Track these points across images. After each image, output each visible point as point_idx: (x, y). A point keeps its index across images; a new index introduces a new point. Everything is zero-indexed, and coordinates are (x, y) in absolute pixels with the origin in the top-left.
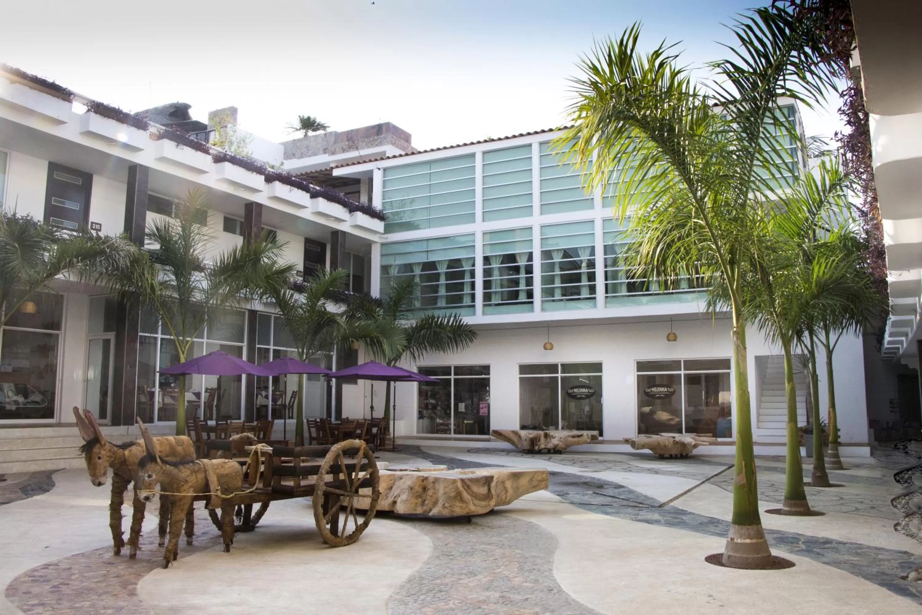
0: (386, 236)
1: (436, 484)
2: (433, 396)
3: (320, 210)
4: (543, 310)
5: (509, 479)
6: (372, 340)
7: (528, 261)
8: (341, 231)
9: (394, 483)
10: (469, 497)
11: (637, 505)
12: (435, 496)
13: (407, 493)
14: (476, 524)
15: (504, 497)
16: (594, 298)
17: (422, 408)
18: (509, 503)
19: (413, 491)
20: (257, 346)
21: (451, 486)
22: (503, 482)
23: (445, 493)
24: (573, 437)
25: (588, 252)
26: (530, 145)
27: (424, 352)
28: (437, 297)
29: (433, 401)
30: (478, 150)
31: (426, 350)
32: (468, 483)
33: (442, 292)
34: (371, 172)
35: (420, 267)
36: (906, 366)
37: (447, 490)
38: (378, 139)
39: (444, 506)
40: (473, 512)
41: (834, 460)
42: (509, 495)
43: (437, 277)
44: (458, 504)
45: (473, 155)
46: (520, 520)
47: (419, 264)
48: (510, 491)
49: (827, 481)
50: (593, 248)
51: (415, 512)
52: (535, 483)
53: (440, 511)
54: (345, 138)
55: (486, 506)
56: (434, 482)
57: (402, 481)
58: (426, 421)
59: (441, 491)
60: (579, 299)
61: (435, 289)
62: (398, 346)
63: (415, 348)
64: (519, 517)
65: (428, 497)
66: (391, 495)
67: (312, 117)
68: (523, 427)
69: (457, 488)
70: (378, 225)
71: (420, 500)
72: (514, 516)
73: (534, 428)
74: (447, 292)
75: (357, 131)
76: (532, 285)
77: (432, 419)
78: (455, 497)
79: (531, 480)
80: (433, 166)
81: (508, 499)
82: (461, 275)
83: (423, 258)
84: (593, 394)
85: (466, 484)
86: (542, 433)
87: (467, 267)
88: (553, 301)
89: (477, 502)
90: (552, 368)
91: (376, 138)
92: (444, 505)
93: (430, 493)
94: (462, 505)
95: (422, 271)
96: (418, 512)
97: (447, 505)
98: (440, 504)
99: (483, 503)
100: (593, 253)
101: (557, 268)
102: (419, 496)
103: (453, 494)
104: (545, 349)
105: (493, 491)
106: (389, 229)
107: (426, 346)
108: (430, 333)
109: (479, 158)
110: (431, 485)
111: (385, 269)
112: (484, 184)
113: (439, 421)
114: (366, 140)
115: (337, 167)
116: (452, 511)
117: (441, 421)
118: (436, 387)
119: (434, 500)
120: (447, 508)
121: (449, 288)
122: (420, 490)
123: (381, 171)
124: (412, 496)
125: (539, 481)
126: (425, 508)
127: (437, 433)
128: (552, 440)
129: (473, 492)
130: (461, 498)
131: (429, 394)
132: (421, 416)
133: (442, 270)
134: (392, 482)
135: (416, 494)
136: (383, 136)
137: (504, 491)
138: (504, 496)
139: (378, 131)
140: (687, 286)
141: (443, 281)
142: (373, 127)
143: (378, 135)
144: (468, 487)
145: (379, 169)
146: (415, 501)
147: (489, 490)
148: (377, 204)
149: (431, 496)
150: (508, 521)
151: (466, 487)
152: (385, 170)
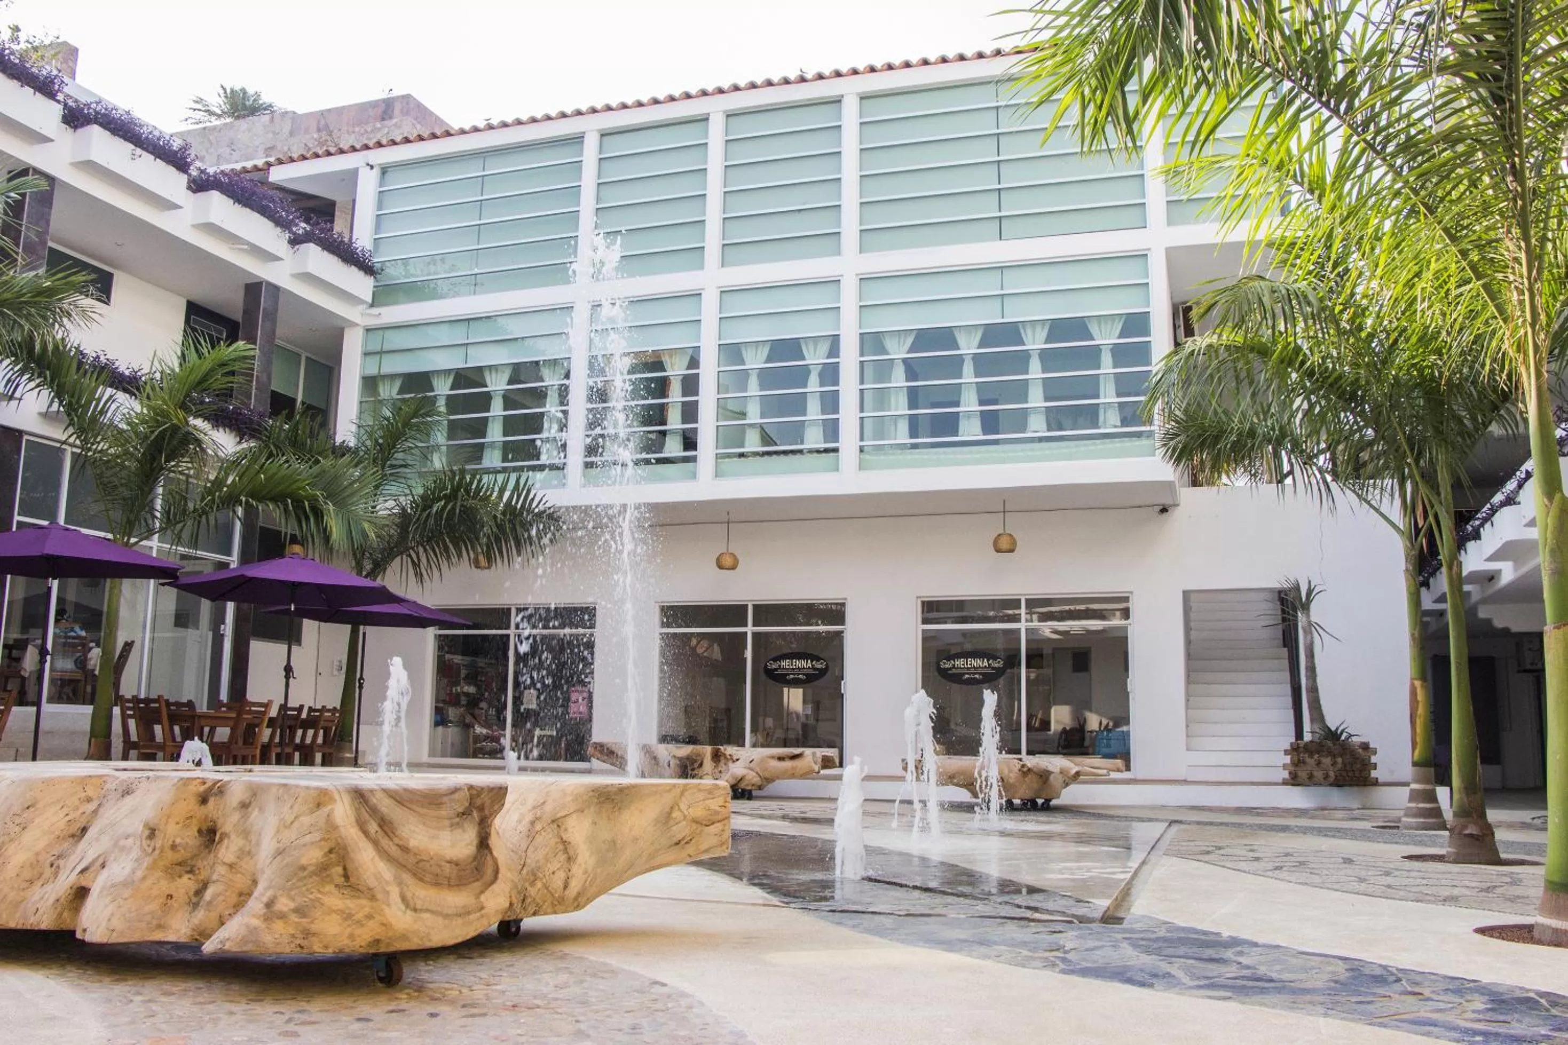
0: (375, 311)
1: (255, 814)
2: (472, 678)
3: (214, 219)
4: (718, 474)
5: (581, 811)
6: (298, 503)
7: (688, 368)
8: (269, 284)
9: (95, 812)
10: (385, 870)
11: (1029, 914)
12: (246, 865)
13: (135, 853)
14: (420, 988)
15: (557, 882)
16: (835, 450)
17: (444, 702)
18: (578, 903)
19: (158, 843)
20: (17, 518)
21: (306, 820)
22: (557, 822)
23: (280, 853)
24: (781, 759)
25: (824, 347)
26: (705, 119)
27: (444, 566)
28: (481, 447)
29: (471, 689)
30: (591, 127)
31: (448, 558)
32: (386, 806)
33: (495, 433)
34: (354, 173)
35: (450, 381)
36: (1488, 622)
37: (289, 836)
38: (383, 127)
39: (270, 911)
40: (404, 937)
41: (1428, 806)
42: (577, 870)
43: (484, 401)
44: (334, 900)
45: (578, 139)
46: (613, 972)
47: (447, 372)
48: (585, 859)
49: (1496, 852)
50: (835, 340)
51: (158, 936)
52: (681, 830)
53: (253, 931)
54: (314, 126)
55: (465, 913)
56: (244, 806)
57: (128, 800)
58: (452, 733)
59: (267, 846)
60: (800, 452)
61: (480, 428)
62: (366, 525)
63: (421, 549)
64: (614, 960)
65: (221, 869)
66: (73, 859)
67: (251, 91)
68: (664, 739)
69: (331, 826)
70: (362, 285)
71: (186, 884)
72: (593, 954)
73: (692, 740)
74: (505, 435)
75: (340, 111)
76: (695, 421)
77: (466, 727)
78: (322, 870)
79: (666, 818)
80: (490, 161)
81: (575, 886)
82: (539, 396)
83: (454, 361)
84: (823, 672)
85: (374, 811)
86: (708, 750)
87: (551, 380)
88: (742, 455)
89: (422, 894)
90: (735, 613)
91: (378, 125)
92: (269, 905)
93: (227, 851)
94: (351, 904)
95: (452, 389)
96: (171, 938)
97: (284, 904)
98: (255, 905)
99: (455, 899)
100: (834, 350)
101: (753, 382)
102: (187, 867)
103: (314, 856)
104: (721, 567)
105: (501, 847)
106: (384, 295)
107: (447, 549)
108: (453, 508)
109: (591, 144)
110: (236, 817)
111: (370, 383)
112: (598, 200)
113: (479, 730)
114: (357, 129)
115: (280, 162)
116: (307, 934)
117: (484, 731)
118: (479, 660)
119: (241, 881)
120: (282, 916)
121: (510, 425)
122: (189, 838)
123: (376, 172)
124: (152, 867)
125: (695, 821)
126: (200, 916)
127: (475, 756)
128: (730, 764)
129: (405, 849)
130: (346, 877)
131: (463, 673)
132: (440, 719)
133: (497, 384)
134: (91, 807)
135: (170, 856)
136: (394, 121)
137: (563, 857)
138: (561, 875)
139: (385, 112)
140: (1044, 426)
141: (497, 409)
142: (374, 104)
143: (383, 119)
144: (386, 825)
145: (372, 167)
146: (165, 886)
147: (483, 843)
148: (363, 238)
149: (231, 866)
150: (563, 977)
151: (373, 827)
152: (384, 170)
